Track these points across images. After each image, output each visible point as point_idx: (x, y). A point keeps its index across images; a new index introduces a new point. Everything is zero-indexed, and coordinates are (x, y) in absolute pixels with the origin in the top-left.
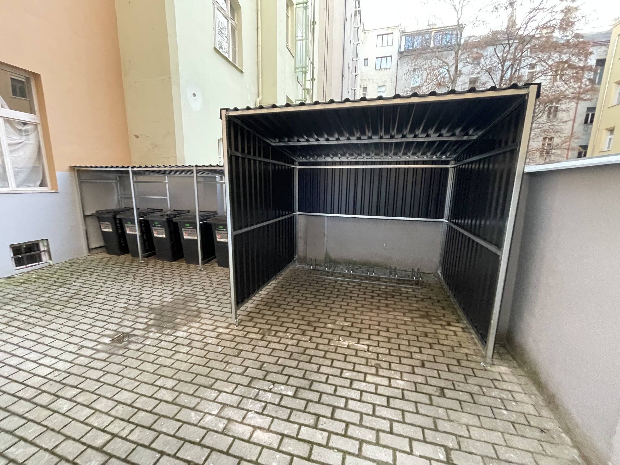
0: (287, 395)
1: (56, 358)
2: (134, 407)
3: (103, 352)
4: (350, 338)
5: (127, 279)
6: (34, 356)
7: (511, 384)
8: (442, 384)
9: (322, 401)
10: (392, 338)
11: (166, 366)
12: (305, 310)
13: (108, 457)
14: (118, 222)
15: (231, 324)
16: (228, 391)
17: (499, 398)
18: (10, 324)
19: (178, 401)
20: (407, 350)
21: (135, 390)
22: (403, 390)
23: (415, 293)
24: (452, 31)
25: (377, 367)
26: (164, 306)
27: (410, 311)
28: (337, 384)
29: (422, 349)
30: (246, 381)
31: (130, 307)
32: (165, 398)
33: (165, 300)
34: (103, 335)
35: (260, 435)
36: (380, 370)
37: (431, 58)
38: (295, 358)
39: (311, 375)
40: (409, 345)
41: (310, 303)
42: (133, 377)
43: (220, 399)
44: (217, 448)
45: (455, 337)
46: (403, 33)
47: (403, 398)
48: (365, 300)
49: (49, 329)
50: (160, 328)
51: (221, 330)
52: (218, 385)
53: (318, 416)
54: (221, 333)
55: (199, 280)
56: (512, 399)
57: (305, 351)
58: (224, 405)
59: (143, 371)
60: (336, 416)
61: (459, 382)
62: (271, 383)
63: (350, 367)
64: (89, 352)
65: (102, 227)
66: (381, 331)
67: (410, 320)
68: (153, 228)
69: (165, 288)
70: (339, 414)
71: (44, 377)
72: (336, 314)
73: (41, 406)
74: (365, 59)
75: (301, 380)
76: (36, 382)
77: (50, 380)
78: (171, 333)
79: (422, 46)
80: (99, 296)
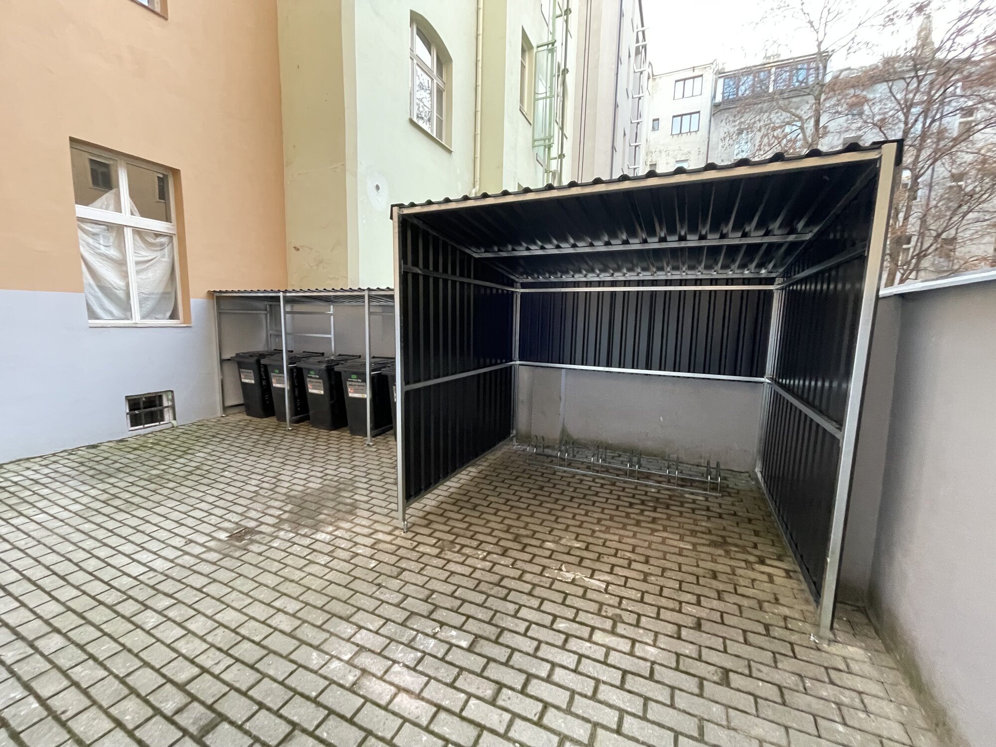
0: (458, 646)
1: (155, 553)
2: (238, 633)
3: (215, 551)
4: (579, 568)
5: (265, 452)
6: (128, 548)
7: (865, 680)
8: (727, 662)
9: (511, 663)
10: (651, 574)
11: (292, 581)
12: (515, 516)
13: (190, 700)
14: (262, 369)
15: (397, 528)
16: (371, 627)
17: (835, 703)
18: (109, 502)
19: (298, 633)
20: (676, 597)
21: (244, 610)
22: (653, 663)
23: (708, 504)
24: (809, 63)
25: (616, 620)
26: (307, 494)
27: (693, 533)
28: (541, 638)
29: (702, 598)
30: (400, 616)
31: (262, 492)
32: (283, 627)
33: (310, 485)
34: (220, 528)
35: (405, 702)
36: (619, 624)
37: (770, 110)
38: (484, 589)
39: (502, 619)
40: (680, 589)
41: (524, 506)
42: (246, 591)
43: (358, 639)
44: (338, 710)
45: (769, 585)
46: (720, 74)
47: (651, 677)
48: (617, 509)
49: (155, 513)
50: (296, 525)
51: (380, 536)
52: (359, 617)
53: (500, 686)
54: (379, 541)
55: (363, 460)
56: (861, 706)
57: (501, 580)
58: (362, 648)
59: (261, 584)
60: (530, 690)
61: (761, 663)
62: (438, 625)
63: (570, 613)
64: (197, 550)
65: (242, 376)
66: (635, 561)
67: (690, 547)
68: (308, 379)
69: (313, 468)
70: (535, 687)
71: (135, 578)
72: (563, 527)
73: (123, 617)
74: (654, 120)
75: (486, 625)
76: (124, 582)
77: (142, 582)
78: (309, 534)
79: (753, 91)
80: (226, 474)
